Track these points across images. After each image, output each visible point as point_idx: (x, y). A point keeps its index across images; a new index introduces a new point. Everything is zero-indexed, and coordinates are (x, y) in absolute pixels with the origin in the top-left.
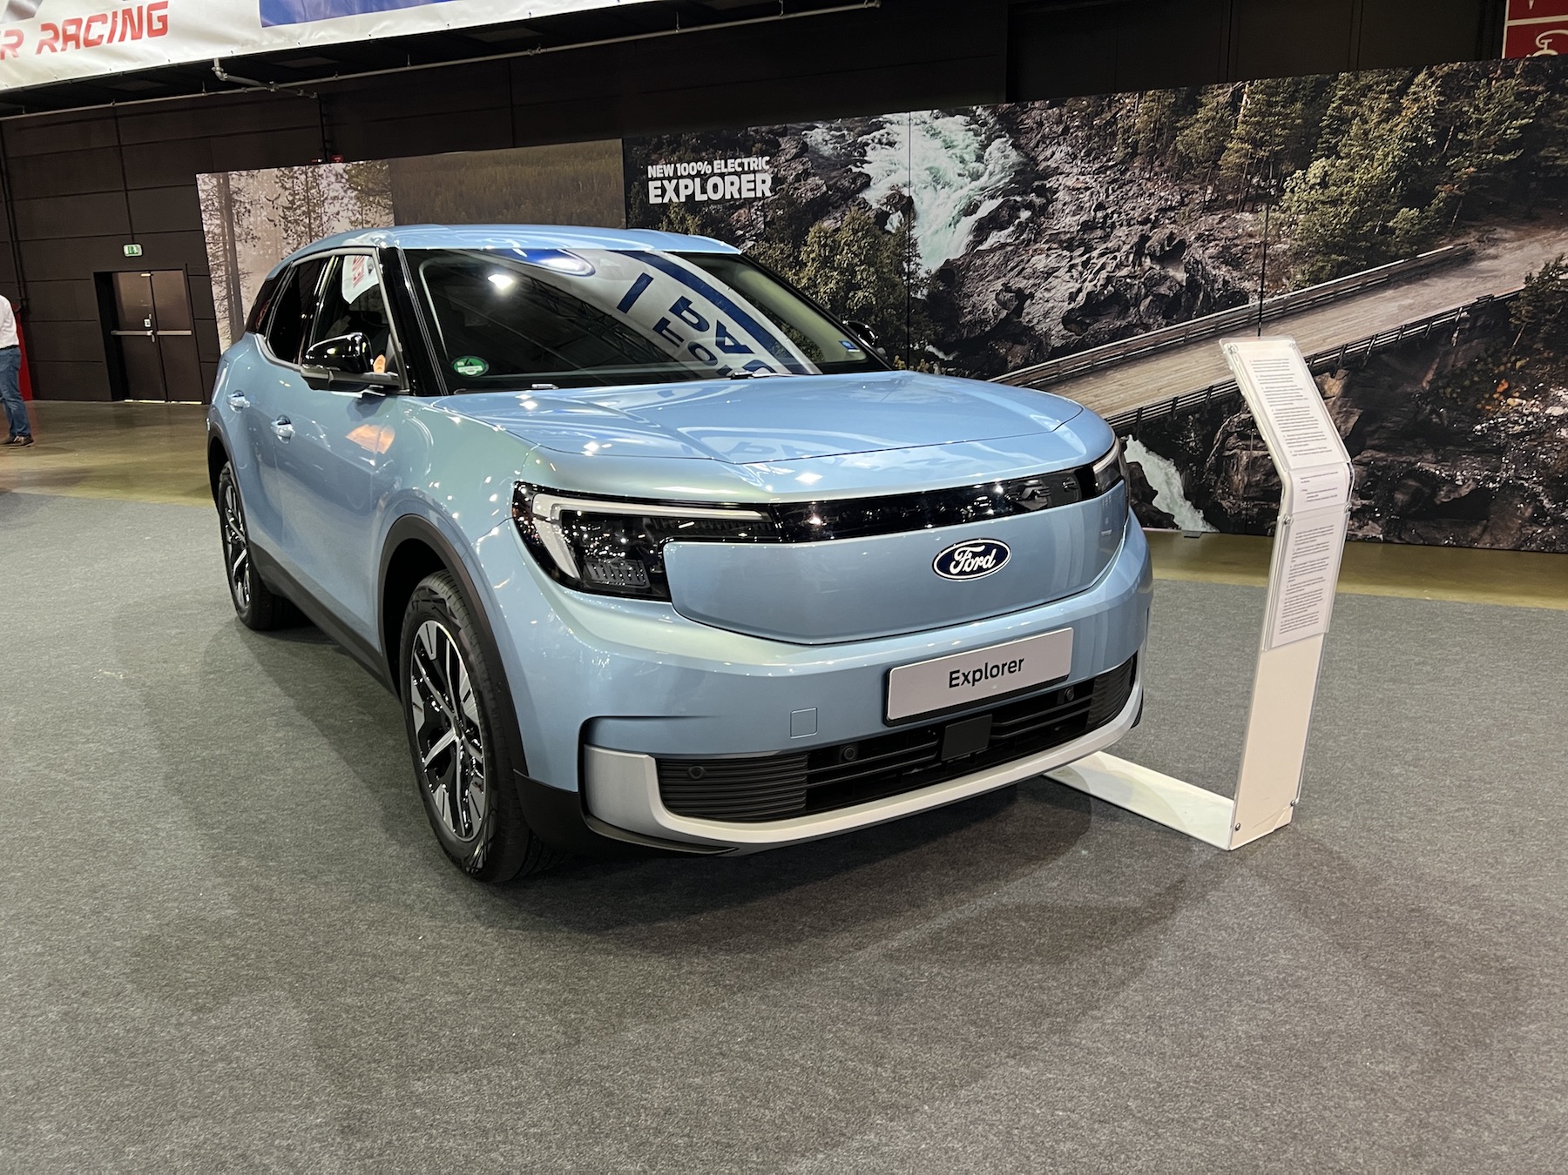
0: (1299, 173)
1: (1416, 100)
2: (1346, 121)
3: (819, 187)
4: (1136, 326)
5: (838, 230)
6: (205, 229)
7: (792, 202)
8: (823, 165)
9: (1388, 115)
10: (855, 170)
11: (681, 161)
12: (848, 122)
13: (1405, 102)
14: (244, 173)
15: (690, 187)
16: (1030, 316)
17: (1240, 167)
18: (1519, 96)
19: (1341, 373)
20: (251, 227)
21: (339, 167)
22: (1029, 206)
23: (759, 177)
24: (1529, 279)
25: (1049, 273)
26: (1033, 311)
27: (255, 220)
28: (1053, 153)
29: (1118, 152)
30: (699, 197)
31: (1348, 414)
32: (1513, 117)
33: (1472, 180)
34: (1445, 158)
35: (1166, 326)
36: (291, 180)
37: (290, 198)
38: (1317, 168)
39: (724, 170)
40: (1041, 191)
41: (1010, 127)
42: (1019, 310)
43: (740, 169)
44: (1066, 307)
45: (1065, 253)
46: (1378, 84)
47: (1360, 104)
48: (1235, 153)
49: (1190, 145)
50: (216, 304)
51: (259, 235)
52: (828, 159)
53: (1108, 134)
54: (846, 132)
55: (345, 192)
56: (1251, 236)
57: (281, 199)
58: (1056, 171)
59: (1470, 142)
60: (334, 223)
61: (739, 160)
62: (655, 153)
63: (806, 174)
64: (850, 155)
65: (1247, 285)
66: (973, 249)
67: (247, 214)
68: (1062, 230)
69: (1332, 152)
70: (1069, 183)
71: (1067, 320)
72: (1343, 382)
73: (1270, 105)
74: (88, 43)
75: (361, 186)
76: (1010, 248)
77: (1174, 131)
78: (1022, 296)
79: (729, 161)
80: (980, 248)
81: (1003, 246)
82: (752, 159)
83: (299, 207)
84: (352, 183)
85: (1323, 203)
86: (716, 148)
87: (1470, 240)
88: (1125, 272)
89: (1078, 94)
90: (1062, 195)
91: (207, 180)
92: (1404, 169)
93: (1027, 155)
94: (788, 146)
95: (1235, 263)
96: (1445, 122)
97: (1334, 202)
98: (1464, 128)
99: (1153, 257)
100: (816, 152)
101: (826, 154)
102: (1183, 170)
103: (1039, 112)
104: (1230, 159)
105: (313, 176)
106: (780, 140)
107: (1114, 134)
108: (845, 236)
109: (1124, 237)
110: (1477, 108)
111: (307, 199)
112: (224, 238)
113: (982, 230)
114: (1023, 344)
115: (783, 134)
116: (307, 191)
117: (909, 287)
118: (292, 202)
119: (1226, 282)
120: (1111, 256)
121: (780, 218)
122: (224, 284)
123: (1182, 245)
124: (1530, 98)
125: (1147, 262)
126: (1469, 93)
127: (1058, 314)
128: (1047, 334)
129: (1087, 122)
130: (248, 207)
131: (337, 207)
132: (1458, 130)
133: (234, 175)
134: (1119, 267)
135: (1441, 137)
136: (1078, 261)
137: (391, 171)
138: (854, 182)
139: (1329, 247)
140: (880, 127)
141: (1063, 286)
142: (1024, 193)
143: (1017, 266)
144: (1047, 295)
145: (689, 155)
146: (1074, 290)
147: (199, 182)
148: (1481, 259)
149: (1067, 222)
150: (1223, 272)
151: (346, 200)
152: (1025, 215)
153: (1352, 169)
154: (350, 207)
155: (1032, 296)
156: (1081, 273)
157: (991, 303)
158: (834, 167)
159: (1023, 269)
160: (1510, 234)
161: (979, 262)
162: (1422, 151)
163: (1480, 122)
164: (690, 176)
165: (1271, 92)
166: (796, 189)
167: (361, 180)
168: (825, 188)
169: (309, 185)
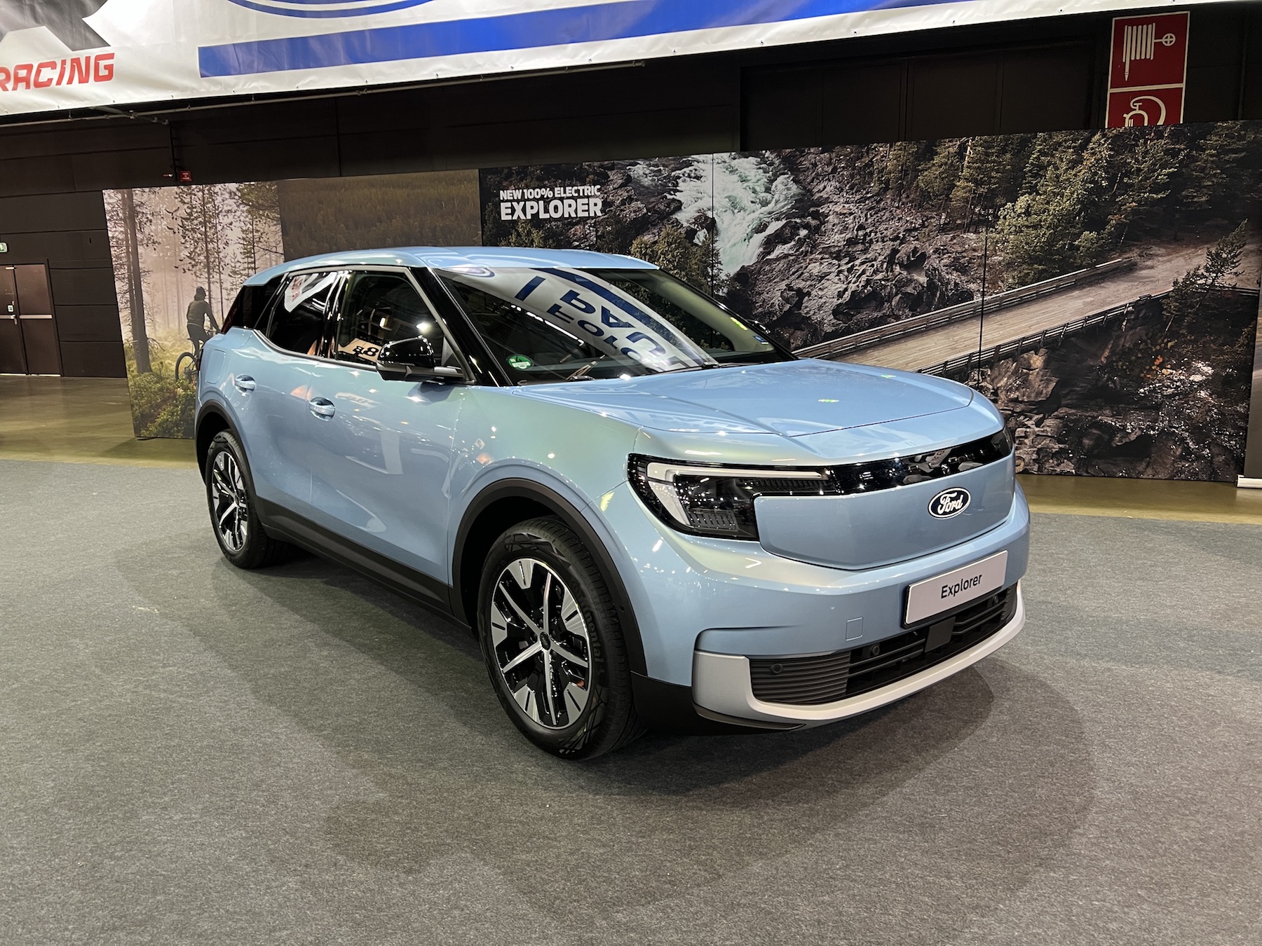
0: (1009, 205)
1: (1094, 154)
2: (1043, 168)
3: (640, 209)
4: (889, 316)
5: (656, 242)
6: (110, 235)
7: (618, 221)
8: (643, 193)
9: (1074, 164)
10: (669, 197)
11: (528, 188)
12: (664, 160)
13: (1085, 155)
14: (147, 190)
15: (534, 208)
16: (808, 309)
17: (966, 200)
18: (1167, 152)
19: (1043, 351)
20: (152, 234)
21: (233, 186)
22: (806, 226)
23: (592, 201)
24: (1176, 283)
25: (822, 277)
26: (810, 305)
27: (157, 228)
28: (825, 187)
29: (874, 187)
30: (542, 216)
31: (1048, 381)
32: (1163, 167)
33: (1134, 212)
34: (1115, 196)
35: (912, 317)
36: (189, 197)
37: (189, 211)
38: (1023, 201)
39: (563, 195)
40: (816, 215)
41: (791, 166)
42: (799, 305)
43: (577, 195)
44: (836, 302)
45: (835, 262)
46: (1066, 141)
47: (1053, 156)
48: (962, 190)
49: (928, 183)
50: (119, 297)
51: (160, 240)
52: (647, 188)
53: (866, 173)
54: (662, 168)
55: (238, 206)
56: (974, 250)
57: (179, 212)
58: (827, 201)
59: (1132, 185)
60: (228, 231)
61: (576, 188)
62: (506, 180)
63: (630, 199)
64: (665, 185)
65: (973, 286)
66: (763, 258)
67: (148, 224)
68: (832, 244)
69: (1033, 190)
70: (837, 210)
71: (836, 312)
72: (1044, 358)
73: (987, 154)
74: (38, 85)
75: (252, 202)
76: (791, 258)
77: (917, 172)
78: (801, 294)
79: (567, 188)
80: (769, 257)
81: (786, 256)
82: (586, 187)
83: (196, 218)
84: (244, 200)
85: (1027, 227)
86: (557, 178)
87: (1133, 255)
88: (880, 276)
89: (844, 145)
90: (832, 219)
91: (112, 195)
92: (1085, 203)
93: (805, 188)
94: (616, 178)
95: (963, 270)
96: (1114, 169)
97: (1036, 227)
98: (1128, 174)
99: (902, 265)
100: (638, 182)
101: (646, 184)
102: (924, 201)
103: (813, 156)
104: (959, 193)
105: (210, 194)
106: (609, 172)
107: (871, 174)
108: (662, 247)
109: (879, 250)
110: (1137, 160)
111: (204, 212)
112: (127, 242)
113: (770, 244)
114: (802, 330)
115: (612, 168)
116: (203, 206)
117: (713, 287)
118: (190, 214)
119: (956, 284)
120: (869, 264)
121: (609, 232)
122: (126, 280)
123: (924, 257)
124: (1174, 154)
125: (897, 269)
126: (1131, 149)
127: (829, 308)
128: (821, 323)
129: (851, 163)
130: (150, 217)
131: (230, 218)
132: (1124, 175)
133: (138, 191)
134: (875, 272)
135: (1111, 180)
136: (844, 267)
137: (278, 191)
138: (668, 206)
139: (1032, 259)
140: (689, 164)
141: (833, 286)
142: (803, 216)
143: (797, 271)
144: (820, 293)
145: (535, 183)
146: (841, 289)
147: (105, 197)
148: (1142, 269)
149: (836, 239)
150: (954, 277)
151: (238, 213)
152: (803, 233)
153: (1048, 203)
154: (242, 218)
155: (809, 294)
156: (847, 277)
157: (777, 300)
158: (652, 194)
159: (802, 273)
160: (1163, 251)
161: (767, 268)
162: (1098, 190)
163: (1139, 170)
164: (534, 199)
165: (987, 145)
166: (622, 210)
167: (252, 197)
168: (645, 211)
169: (206, 200)
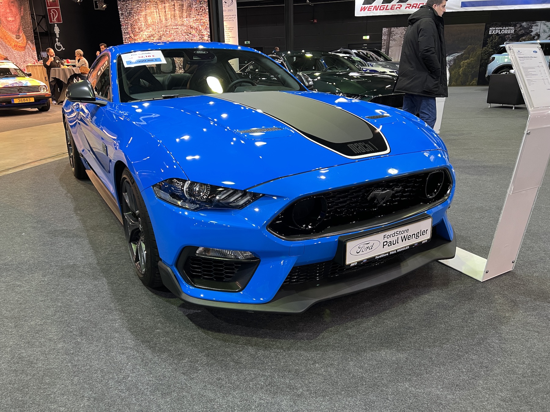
3: (523, 32)
5: (526, 39)
6: (383, 38)
7: (517, 34)
8: (524, 28)
10: (530, 29)
11: (497, 27)
12: (530, 22)
20: (395, 38)
23: (512, 30)
27: (397, 37)
30: (499, 33)
39: (505, 29)
43: (508, 29)
51: (397, 39)
52: (525, 28)
54: (529, 24)
61: (509, 27)
62: (491, 26)
63: (521, 30)
64: (530, 27)
67: (394, 36)
79: (506, 27)
82: (511, 27)
86: (504, 25)
91: (385, 29)
94: (518, 25)
100: (523, 26)
112: (387, 40)
115: (517, 23)
122: (385, 49)
130: (395, 34)
138: (530, 31)
140: (536, 23)
147: (383, 29)
158: (526, 29)
164: (498, 30)
166: (519, 32)
